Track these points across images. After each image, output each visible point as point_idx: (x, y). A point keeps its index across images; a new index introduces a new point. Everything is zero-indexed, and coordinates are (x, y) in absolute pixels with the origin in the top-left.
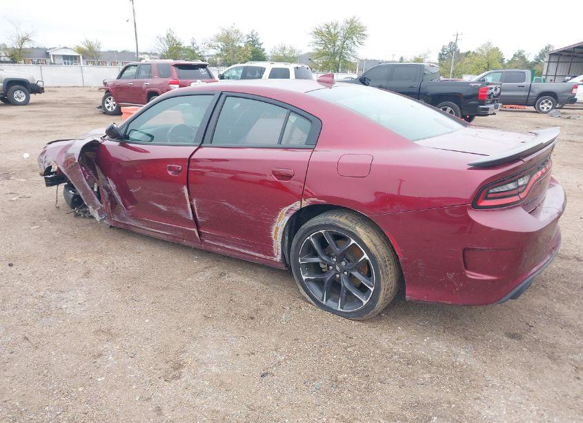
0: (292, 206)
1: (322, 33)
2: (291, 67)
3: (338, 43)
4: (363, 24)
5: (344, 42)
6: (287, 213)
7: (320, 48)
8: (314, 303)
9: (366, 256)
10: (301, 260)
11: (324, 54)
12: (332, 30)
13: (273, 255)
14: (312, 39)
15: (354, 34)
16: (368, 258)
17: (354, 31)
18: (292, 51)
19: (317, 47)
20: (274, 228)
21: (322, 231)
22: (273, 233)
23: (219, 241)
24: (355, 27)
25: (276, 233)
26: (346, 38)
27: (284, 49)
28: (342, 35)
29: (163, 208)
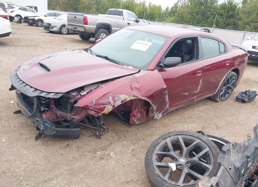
6: (226, 75)
16: (235, 80)
20: (221, 82)
29: (187, 94)
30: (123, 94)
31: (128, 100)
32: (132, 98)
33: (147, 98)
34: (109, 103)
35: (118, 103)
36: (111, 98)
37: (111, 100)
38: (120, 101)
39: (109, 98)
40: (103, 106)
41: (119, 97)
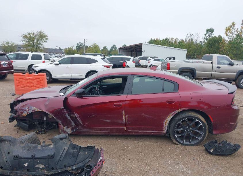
0: (175, 112)
1: (27, 37)
2: (42, 54)
3: (35, 41)
4: (46, 34)
5: (38, 41)
6: (172, 115)
7: (26, 43)
8: (180, 144)
9: (201, 124)
10: (176, 131)
11: (29, 46)
12: (32, 36)
13: (163, 131)
14: (22, 39)
15: (42, 38)
16: (202, 125)
17: (42, 36)
18: (12, 44)
19: (25, 42)
20: (166, 121)
21: (185, 119)
22: (165, 123)
23: (136, 130)
24: (42, 35)
25: (166, 122)
26: (38, 40)
27: (8, 43)
28: (36, 38)
29: (108, 121)
30: (34, 107)
31: (36, 111)
32: (38, 110)
33: (50, 113)
34: (26, 110)
35: (30, 111)
36: (27, 107)
37: (27, 109)
38: (32, 110)
39: (26, 107)
40: (23, 111)
41: (31, 108)
